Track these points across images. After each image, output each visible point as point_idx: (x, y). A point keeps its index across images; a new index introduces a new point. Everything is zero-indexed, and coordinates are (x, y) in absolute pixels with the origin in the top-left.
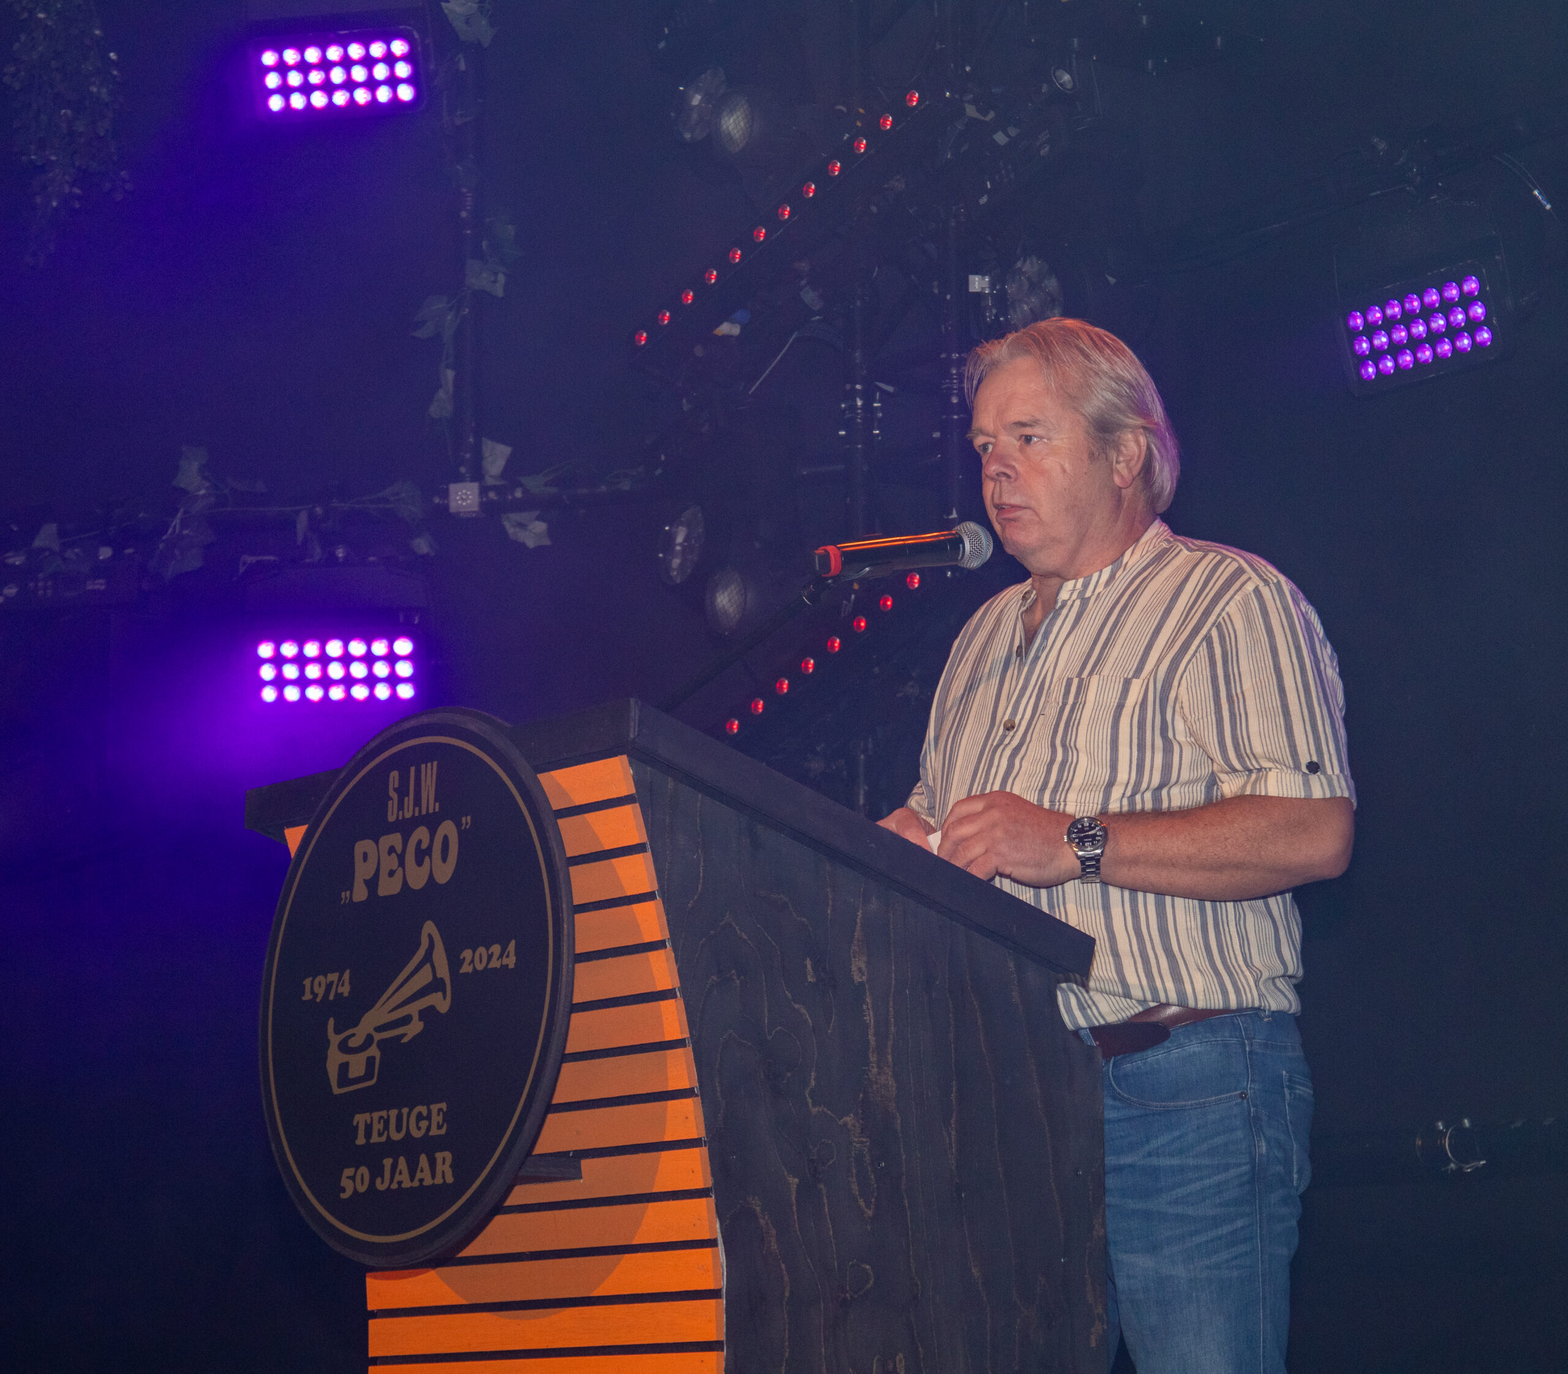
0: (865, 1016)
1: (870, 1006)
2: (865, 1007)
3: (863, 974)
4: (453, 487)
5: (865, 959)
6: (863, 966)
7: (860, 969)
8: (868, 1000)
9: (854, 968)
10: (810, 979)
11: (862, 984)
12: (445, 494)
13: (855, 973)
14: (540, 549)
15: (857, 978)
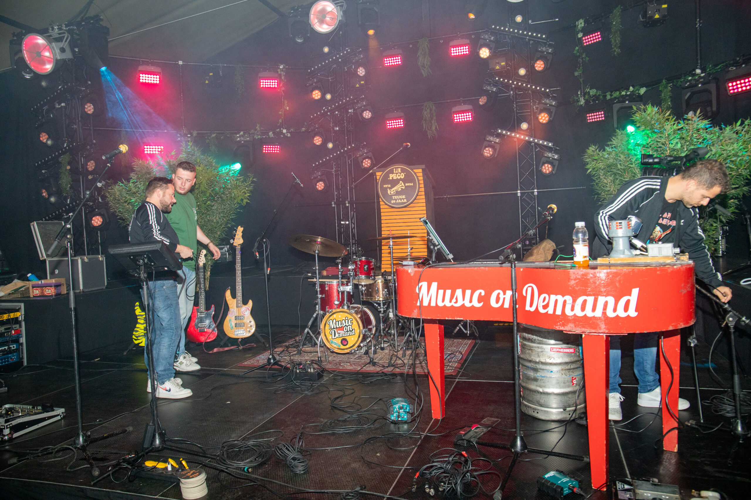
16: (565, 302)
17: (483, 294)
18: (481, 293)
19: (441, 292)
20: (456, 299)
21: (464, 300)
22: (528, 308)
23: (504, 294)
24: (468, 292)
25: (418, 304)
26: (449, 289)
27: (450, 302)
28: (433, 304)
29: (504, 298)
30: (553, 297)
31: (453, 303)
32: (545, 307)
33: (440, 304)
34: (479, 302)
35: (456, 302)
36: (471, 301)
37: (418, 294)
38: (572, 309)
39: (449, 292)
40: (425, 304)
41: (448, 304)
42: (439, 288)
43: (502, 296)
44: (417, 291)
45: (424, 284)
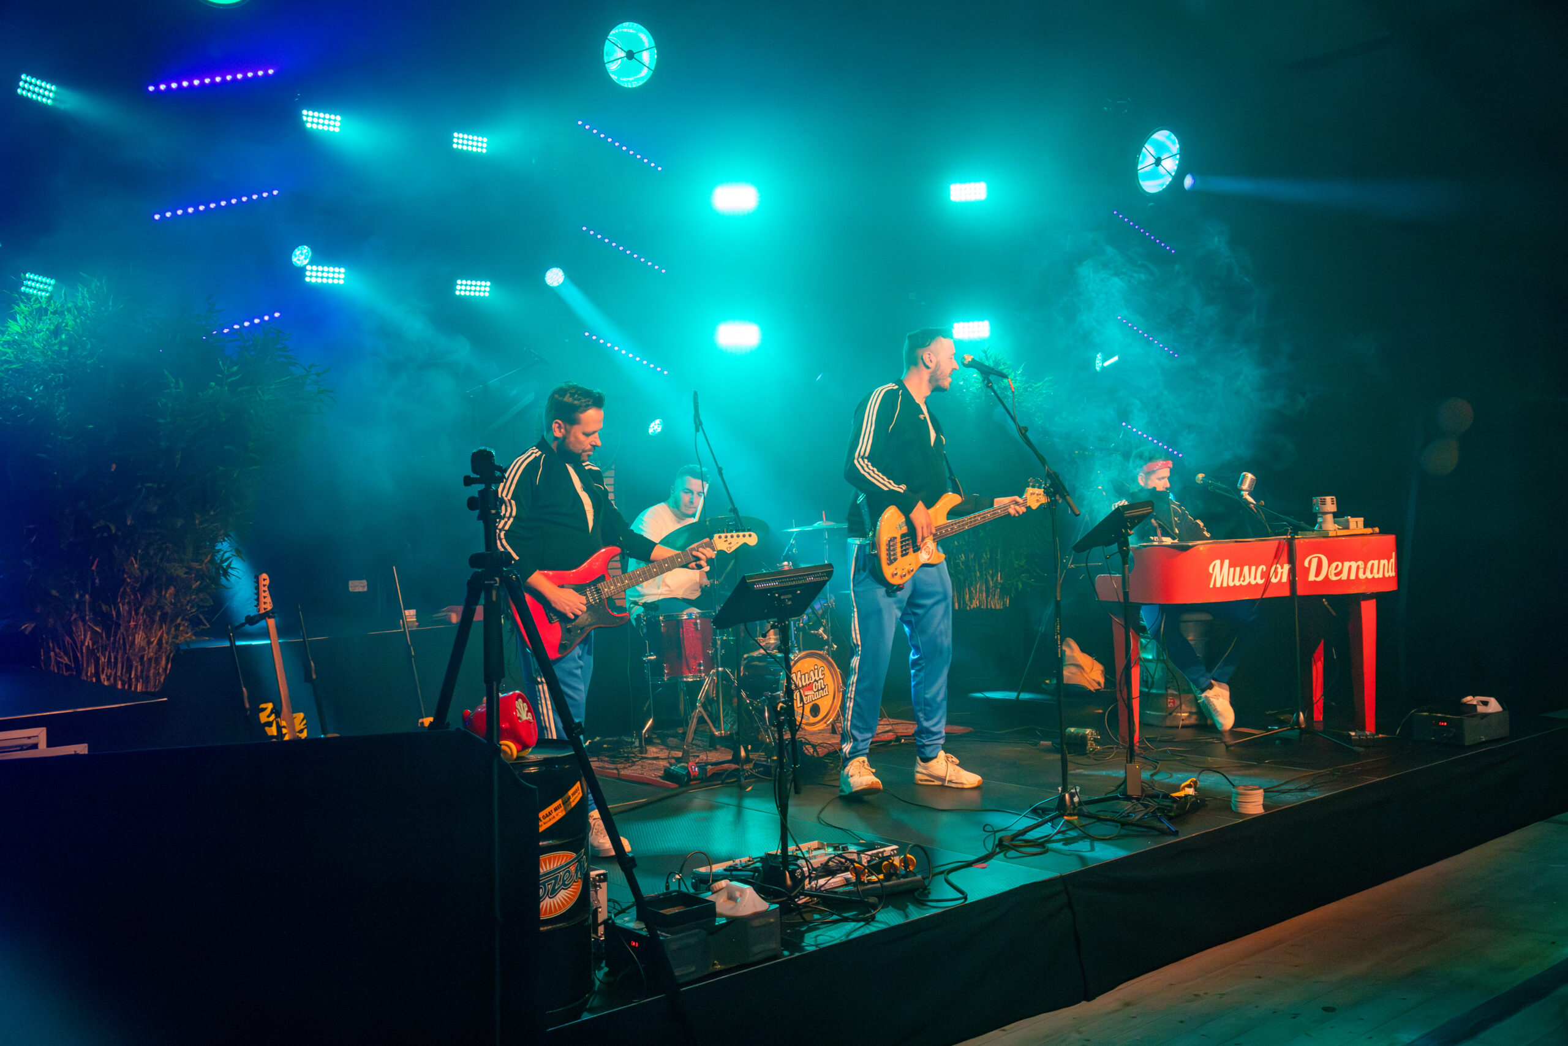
16: (1358, 566)
17: (1264, 570)
18: (1263, 569)
19: (1232, 569)
20: (1244, 577)
21: (1250, 578)
22: (1312, 577)
23: (1282, 568)
24: (1253, 568)
25: (1211, 586)
26: (1238, 566)
27: (1239, 581)
28: (1225, 585)
29: (1282, 572)
30: (1347, 564)
31: (1241, 582)
32: (1336, 575)
33: (1231, 584)
34: (1262, 579)
35: (1243, 581)
36: (1255, 579)
37: (1212, 575)
38: (1364, 573)
39: (1238, 569)
40: (1218, 585)
41: (1238, 584)
42: (1230, 566)
43: (1279, 570)
44: (1211, 571)
45: (1218, 562)
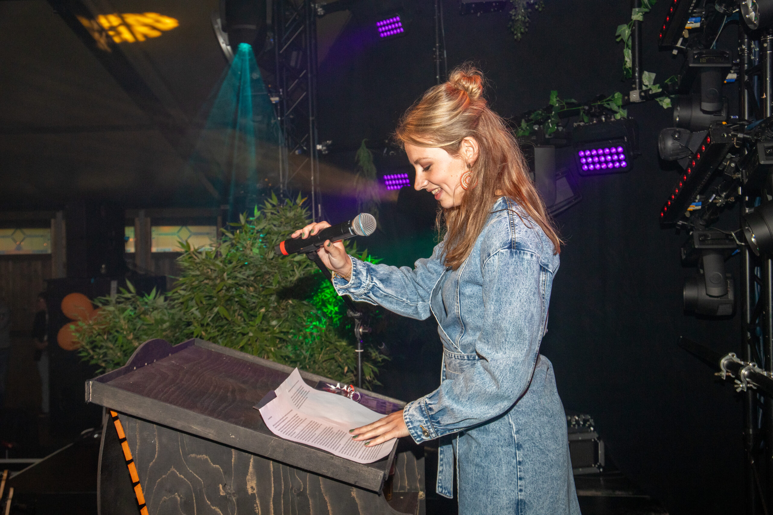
0: (256, 510)
1: (259, 505)
2: (255, 505)
3: (254, 490)
4: (631, 93)
5: (255, 482)
6: (254, 486)
7: (252, 487)
8: (257, 502)
9: (249, 487)
10: (222, 494)
11: (253, 495)
12: (628, 95)
13: (249, 490)
14: (668, 108)
15: (250, 491)
